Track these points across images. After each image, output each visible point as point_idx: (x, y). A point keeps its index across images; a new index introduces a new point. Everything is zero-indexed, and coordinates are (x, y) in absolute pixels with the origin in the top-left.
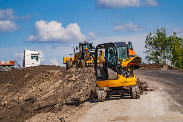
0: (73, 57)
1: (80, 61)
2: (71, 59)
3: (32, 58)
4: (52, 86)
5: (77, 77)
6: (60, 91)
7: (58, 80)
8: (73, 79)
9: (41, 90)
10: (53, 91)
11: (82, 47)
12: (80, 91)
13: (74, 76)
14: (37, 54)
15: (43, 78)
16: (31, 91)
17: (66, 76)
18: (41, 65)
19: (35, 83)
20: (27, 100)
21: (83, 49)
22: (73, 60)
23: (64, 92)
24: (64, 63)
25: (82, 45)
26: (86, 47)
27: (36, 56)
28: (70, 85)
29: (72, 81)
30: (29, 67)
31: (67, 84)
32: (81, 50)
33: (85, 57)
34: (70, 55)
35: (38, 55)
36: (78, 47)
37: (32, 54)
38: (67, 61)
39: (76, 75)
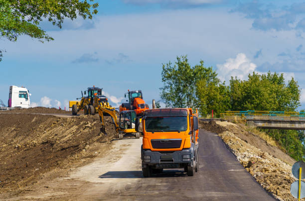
0: (79, 101)
1: (89, 107)
2: (77, 103)
3: (20, 96)
4: (68, 131)
5: (93, 124)
6: (78, 135)
7: (73, 126)
8: (89, 125)
9: (56, 135)
10: (70, 135)
11: (91, 92)
12: (99, 135)
13: (90, 124)
14: (26, 92)
15: (54, 123)
16: (44, 135)
17: (82, 123)
18: (38, 107)
19: (46, 128)
20: (43, 143)
21: (91, 94)
22: (79, 104)
23: (83, 136)
24: (70, 108)
25: (90, 90)
26: (95, 92)
27: (25, 93)
28: (86, 130)
29: (88, 127)
30: (24, 109)
31: (84, 130)
32: (90, 95)
33: (94, 103)
34: (77, 99)
35: (28, 93)
36: (87, 92)
37: (20, 92)
38: (73, 106)
39: (92, 122)
